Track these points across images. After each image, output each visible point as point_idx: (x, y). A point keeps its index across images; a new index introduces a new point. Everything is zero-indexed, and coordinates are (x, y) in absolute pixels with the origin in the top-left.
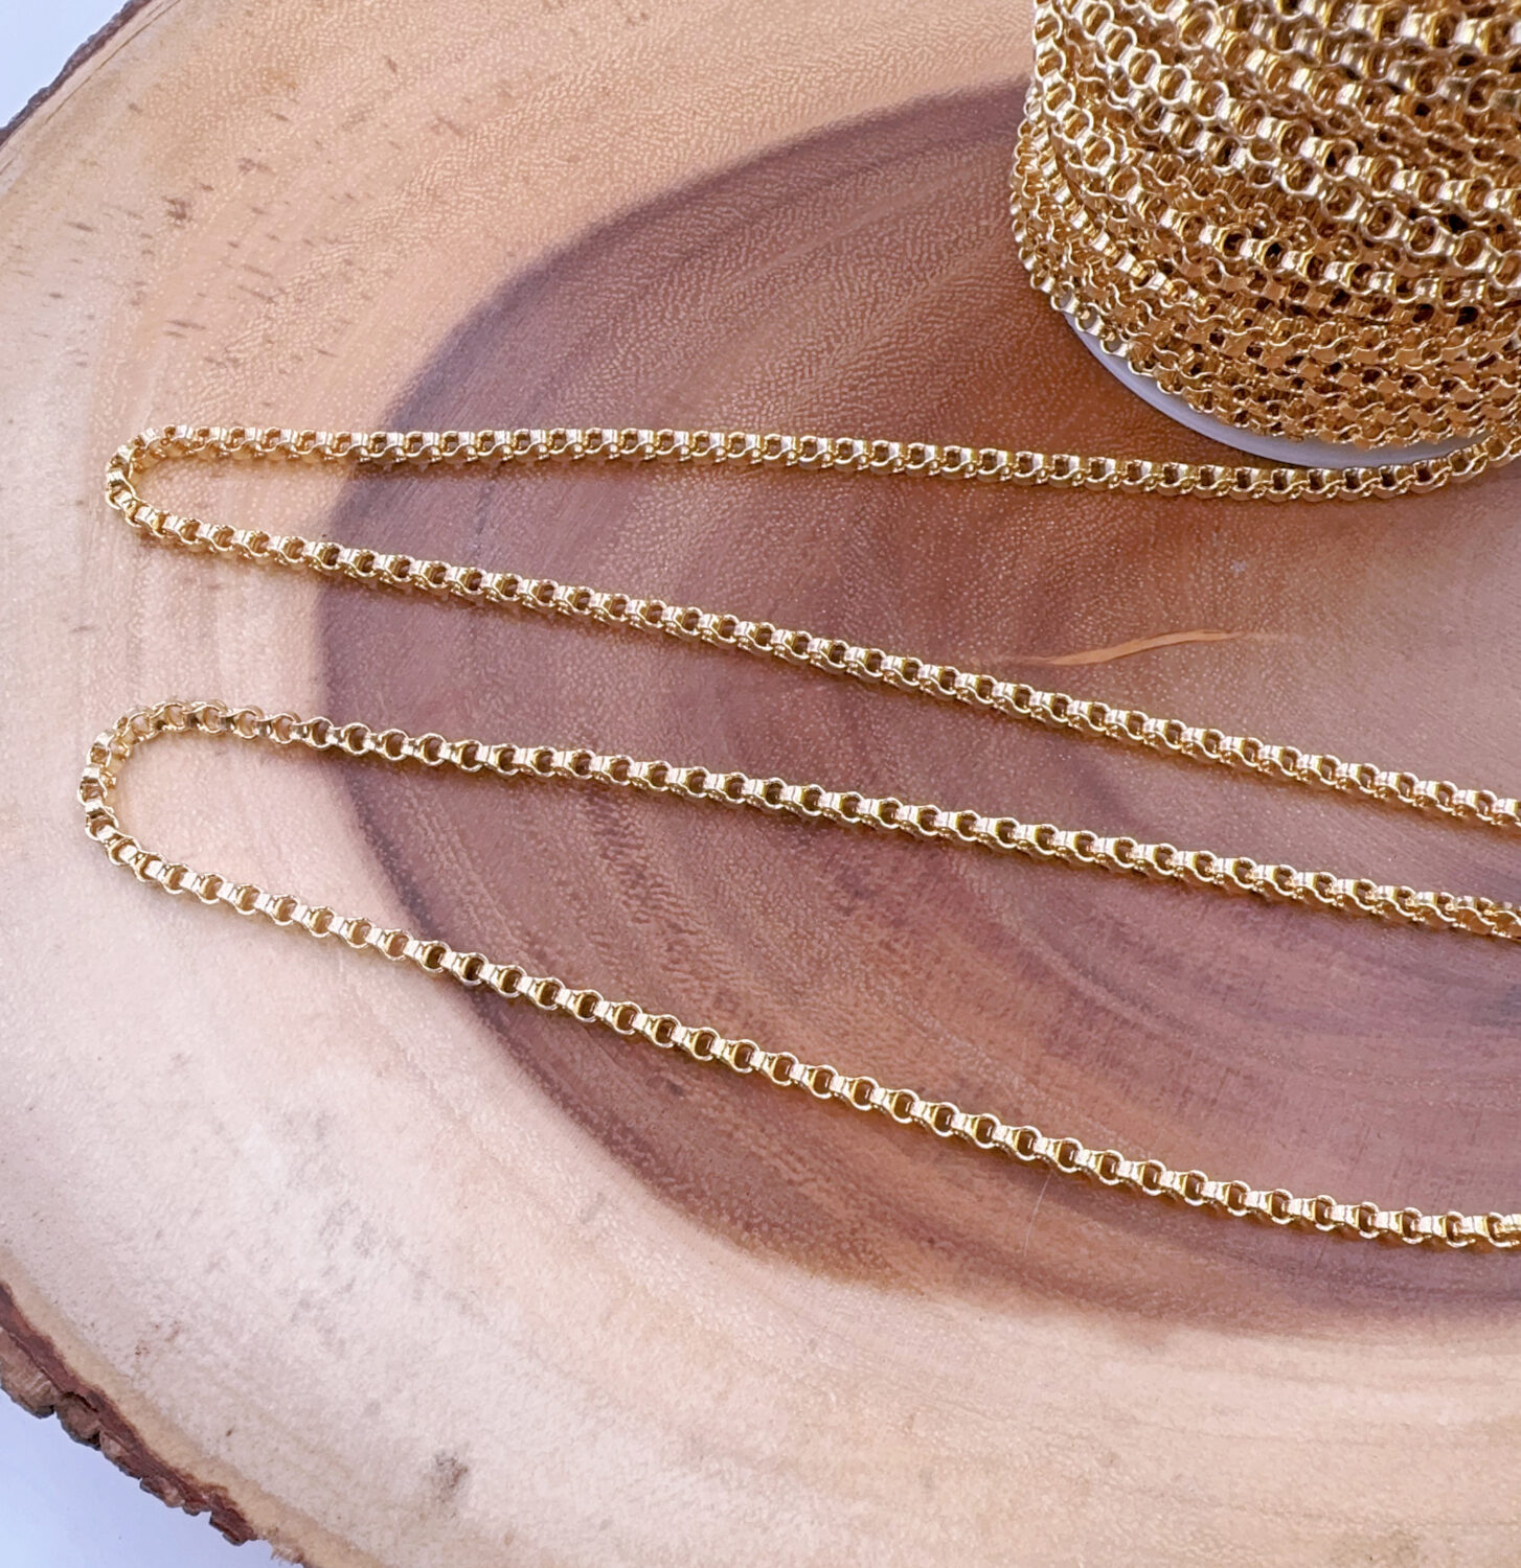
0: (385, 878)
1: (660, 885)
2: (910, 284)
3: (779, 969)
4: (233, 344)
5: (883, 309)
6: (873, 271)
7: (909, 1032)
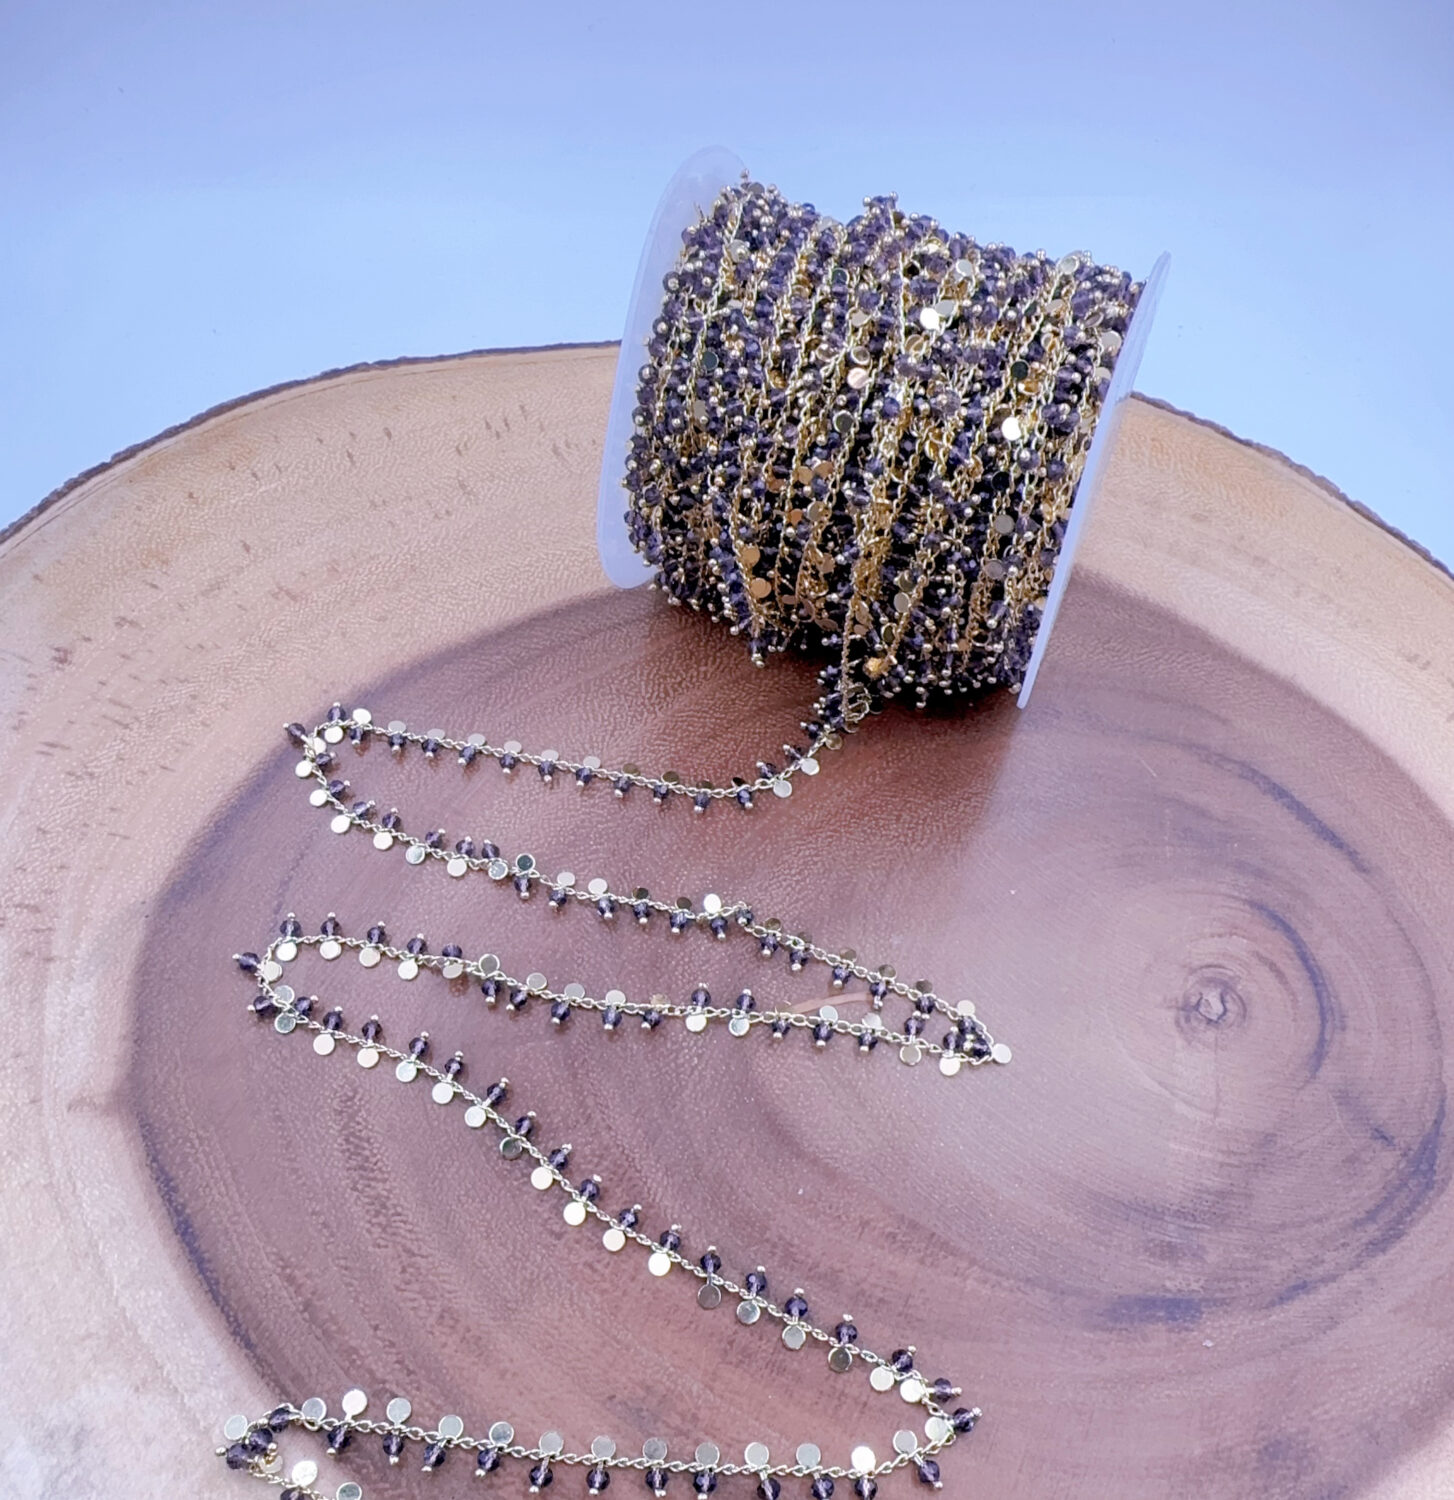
0: (164, 1210)
1: (399, 1214)
2: (642, 714)
3: (496, 1288)
4: (92, 761)
5: (620, 735)
6: (613, 706)
7: (604, 1344)
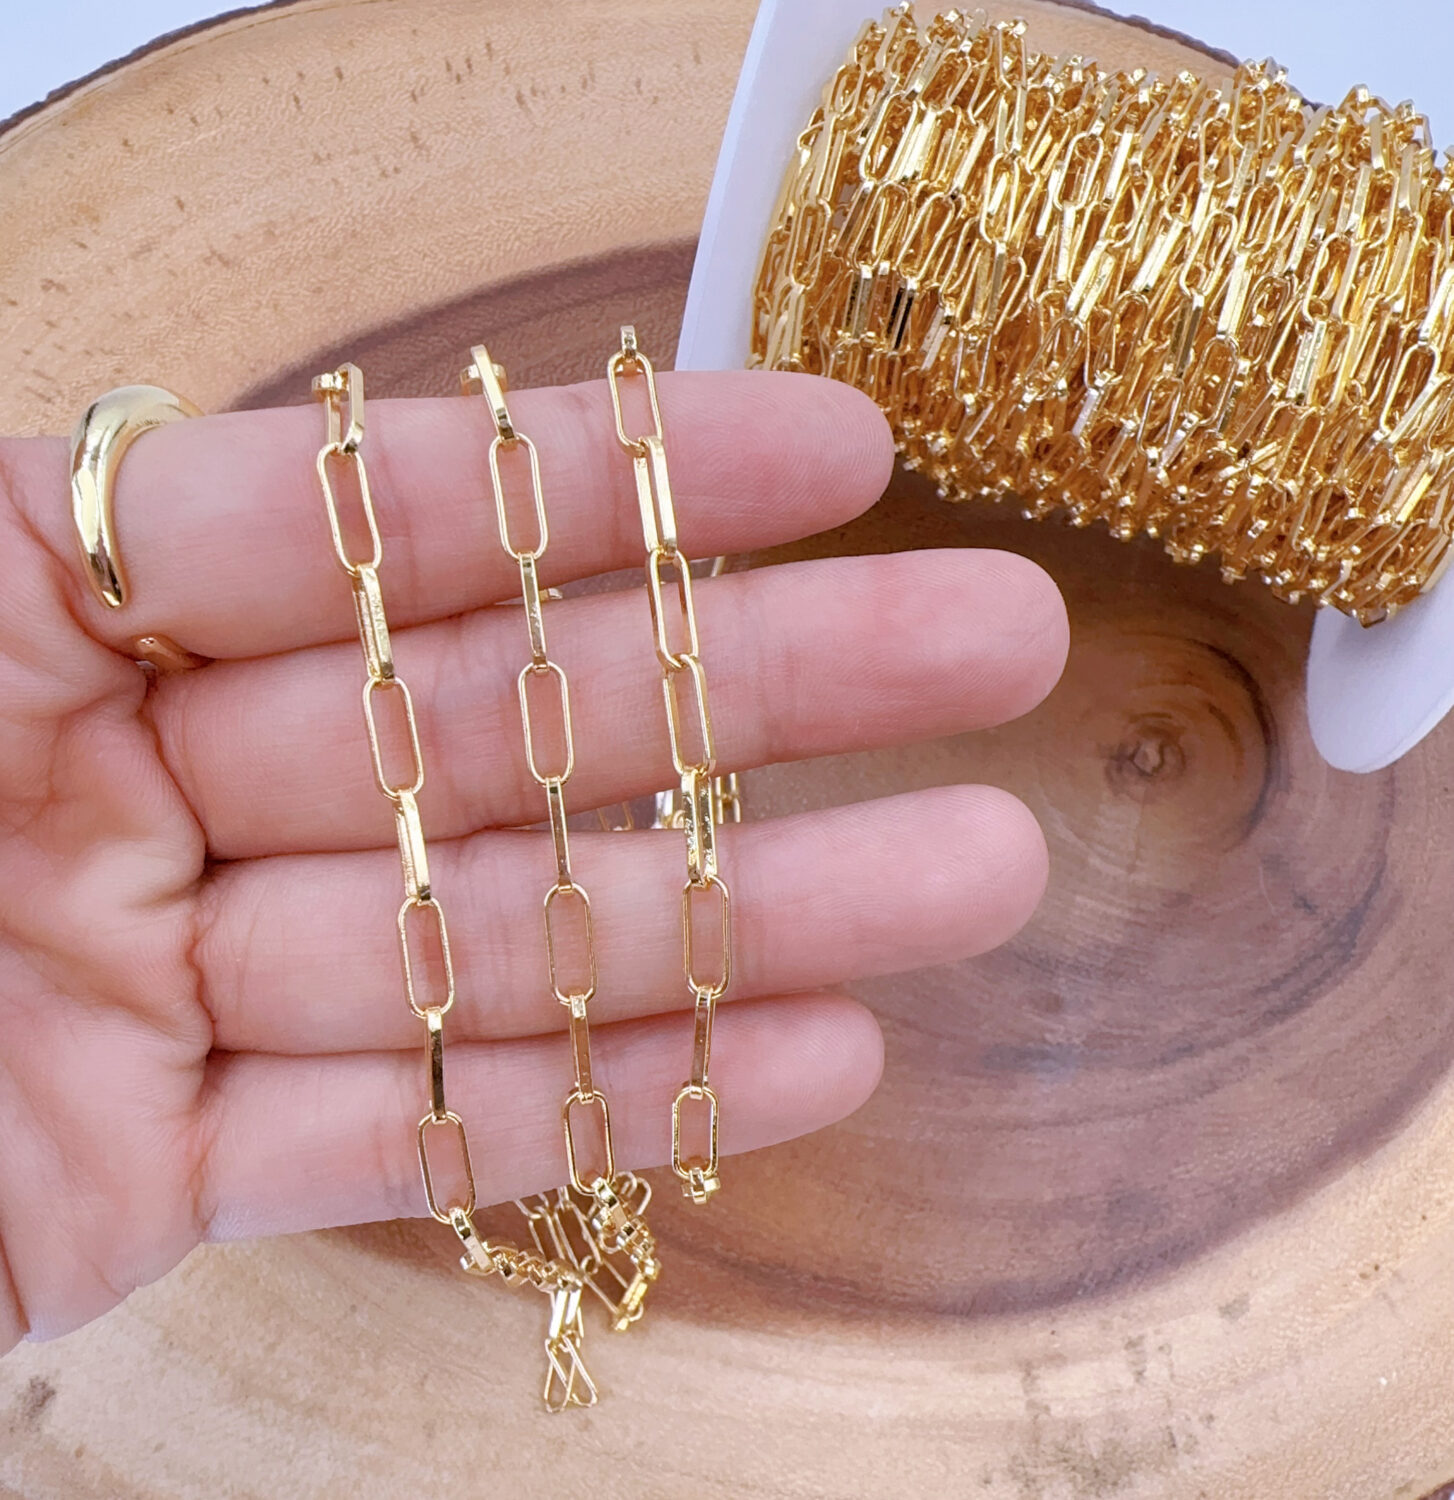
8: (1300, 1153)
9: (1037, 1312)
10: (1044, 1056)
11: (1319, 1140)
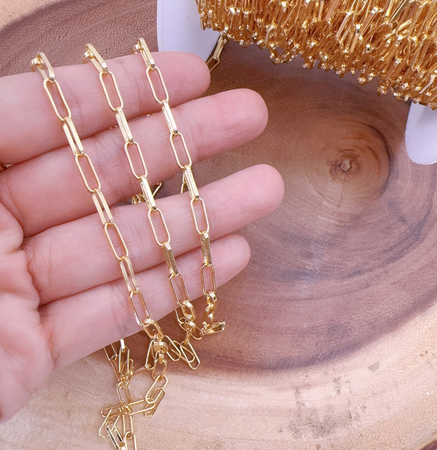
2: (136, 33)
5: (126, 41)
6: (125, 29)
8: (399, 310)
9: (301, 369)
10: (305, 274)
11: (406, 305)
